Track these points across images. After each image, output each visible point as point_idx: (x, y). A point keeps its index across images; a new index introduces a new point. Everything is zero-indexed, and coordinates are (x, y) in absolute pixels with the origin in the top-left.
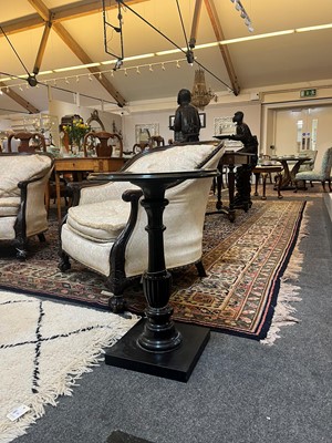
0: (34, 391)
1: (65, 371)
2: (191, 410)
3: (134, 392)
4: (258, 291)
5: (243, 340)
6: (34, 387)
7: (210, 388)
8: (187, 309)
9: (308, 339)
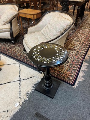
0: (20, 98)
1: (26, 92)
2: (53, 108)
3: (41, 100)
4: (76, 65)
5: (68, 85)
6: (20, 96)
7: (58, 101)
8: (56, 71)
9: (85, 87)
